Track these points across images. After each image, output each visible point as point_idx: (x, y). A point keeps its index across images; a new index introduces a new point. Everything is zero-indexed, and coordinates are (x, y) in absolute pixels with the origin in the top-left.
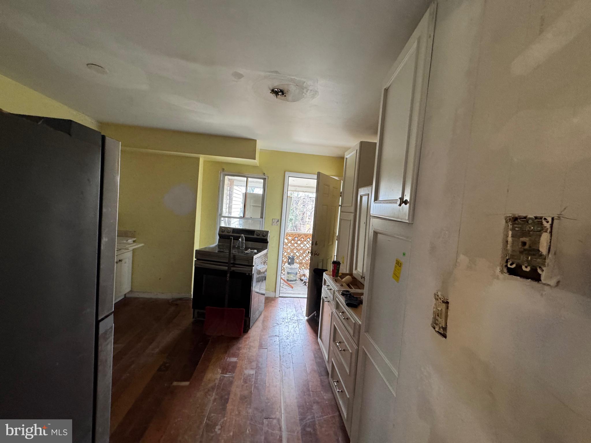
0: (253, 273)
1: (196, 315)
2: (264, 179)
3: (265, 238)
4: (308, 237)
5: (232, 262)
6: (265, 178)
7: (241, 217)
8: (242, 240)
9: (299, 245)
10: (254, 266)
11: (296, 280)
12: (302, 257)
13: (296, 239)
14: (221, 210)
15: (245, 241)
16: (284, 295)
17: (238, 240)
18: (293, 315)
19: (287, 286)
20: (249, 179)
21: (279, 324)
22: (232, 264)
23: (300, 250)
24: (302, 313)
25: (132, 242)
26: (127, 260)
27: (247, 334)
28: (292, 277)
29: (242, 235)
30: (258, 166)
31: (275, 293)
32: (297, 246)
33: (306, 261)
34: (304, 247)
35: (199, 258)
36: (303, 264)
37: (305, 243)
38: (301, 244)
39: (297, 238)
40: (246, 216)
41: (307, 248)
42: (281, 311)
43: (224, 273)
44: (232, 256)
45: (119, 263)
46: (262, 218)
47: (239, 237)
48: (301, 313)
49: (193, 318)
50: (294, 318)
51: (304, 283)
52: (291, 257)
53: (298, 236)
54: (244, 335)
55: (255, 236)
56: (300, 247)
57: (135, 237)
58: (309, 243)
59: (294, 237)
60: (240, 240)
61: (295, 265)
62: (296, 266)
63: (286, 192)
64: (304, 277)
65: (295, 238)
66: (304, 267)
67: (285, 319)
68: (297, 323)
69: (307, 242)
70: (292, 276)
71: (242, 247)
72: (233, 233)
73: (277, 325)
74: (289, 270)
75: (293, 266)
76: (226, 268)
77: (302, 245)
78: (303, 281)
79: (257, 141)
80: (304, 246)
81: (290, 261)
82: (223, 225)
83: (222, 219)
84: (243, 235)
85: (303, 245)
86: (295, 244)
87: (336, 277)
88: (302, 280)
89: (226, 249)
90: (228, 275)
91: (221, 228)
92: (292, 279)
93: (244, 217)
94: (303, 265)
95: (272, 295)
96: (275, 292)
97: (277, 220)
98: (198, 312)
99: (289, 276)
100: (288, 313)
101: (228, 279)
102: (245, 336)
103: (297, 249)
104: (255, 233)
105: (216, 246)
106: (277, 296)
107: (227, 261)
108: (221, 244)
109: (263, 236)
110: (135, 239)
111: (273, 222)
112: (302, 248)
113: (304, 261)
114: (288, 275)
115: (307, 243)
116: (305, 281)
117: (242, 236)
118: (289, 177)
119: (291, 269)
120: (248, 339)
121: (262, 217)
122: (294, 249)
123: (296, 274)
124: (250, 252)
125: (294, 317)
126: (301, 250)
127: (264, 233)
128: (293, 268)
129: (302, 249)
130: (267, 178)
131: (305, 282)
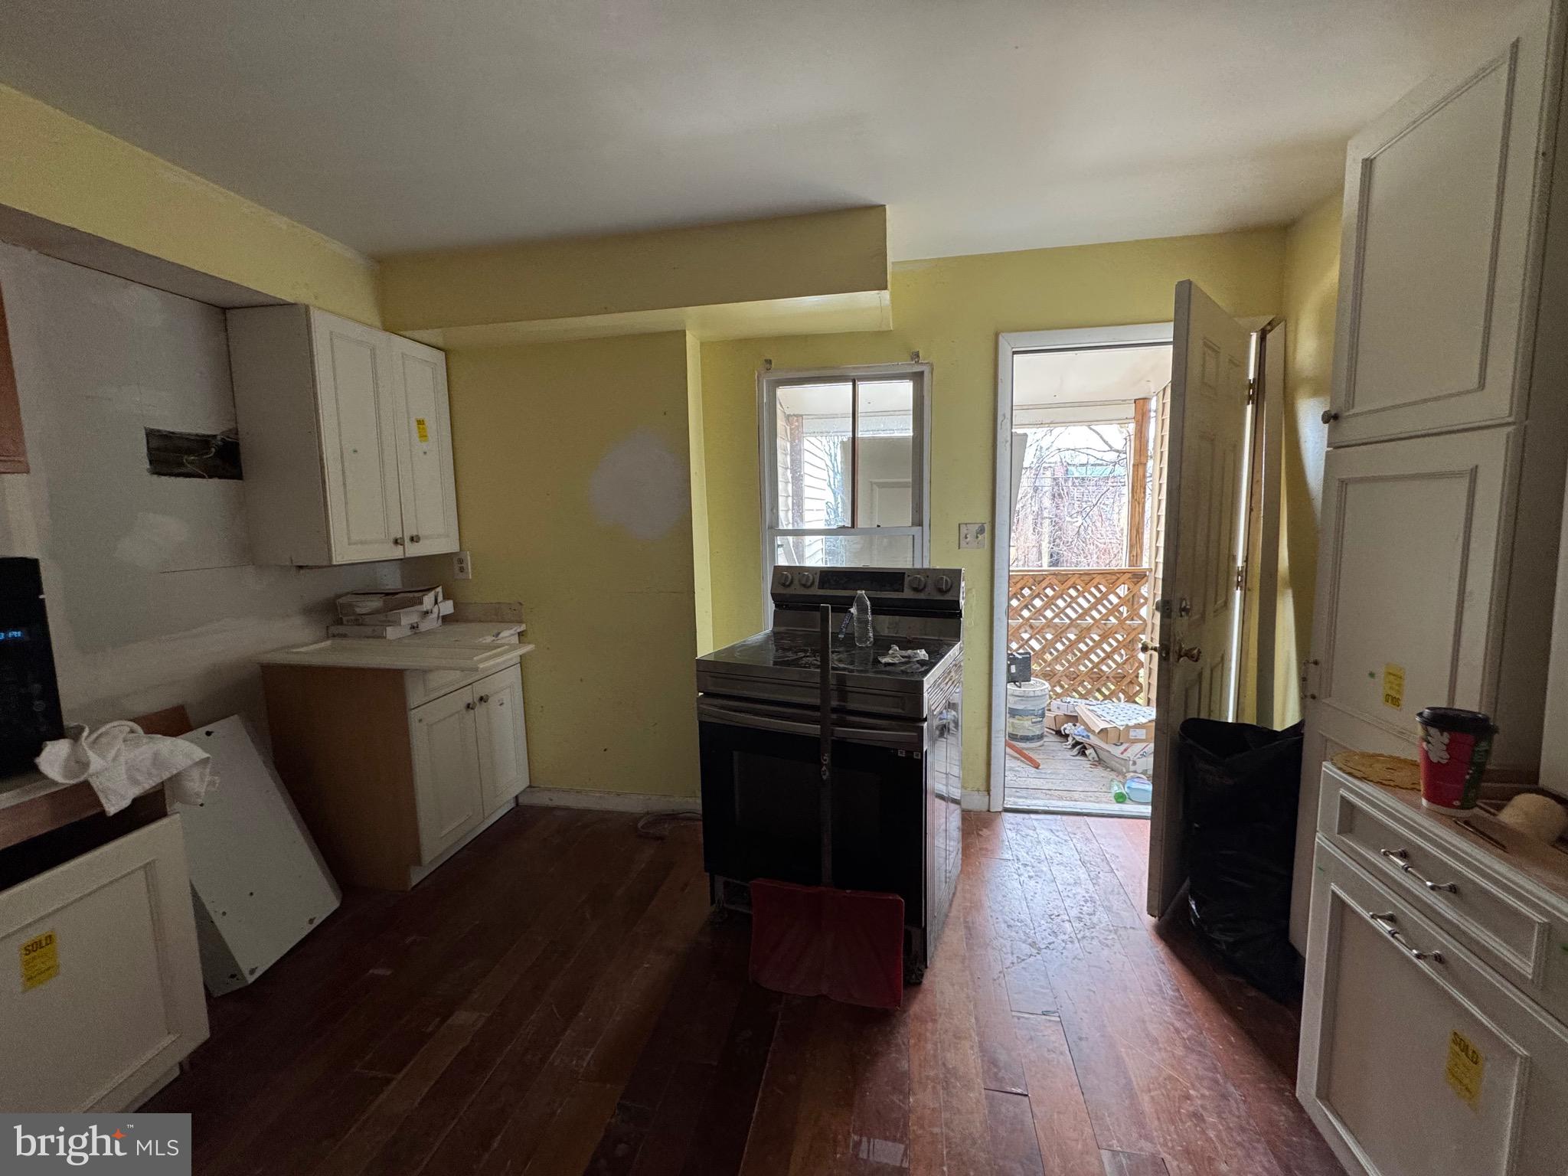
0: (924, 751)
1: (720, 893)
2: (917, 378)
3: (948, 597)
4: (1070, 583)
5: (834, 703)
6: (922, 373)
7: (844, 527)
8: (862, 610)
9: (1039, 612)
10: (925, 720)
11: (1041, 737)
12: (1051, 653)
13: (1026, 592)
14: (772, 510)
15: (872, 614)
16: (1022, 804)
17: (846, 611)
18: (1086, 901)
19: (1015, 758)
20: (863, 387)
21: (1039, 949)
22: (834, 710)
23: (1042, 629)
24: (1122, 890)
25: (515, 640)
26: (505, 696)
27: (920, 996)
28: (1027, 726)
29: (859, 592)
30: (892, 328)
31: (989, 794)
32: (1030, 618)
33: (1068, 668)
34: (1057, 620)
35: (712, 689)
36: (1055, 679)
37: (1061, 603)
38: (1046, 609)
39: (1031, 589)
40: (861, 523)
41: (1067, 621)
42: (1030, 877)
43: (808, 747)
44: (832, 681)
45: (480, 709)
46: (921, 524)
47: (850, 601)
48: (1119, 894)
49: (713, 902)
50: (1095, 919)
51: (1074, 746)
52: (1020, 657)
53: (1031, 580)
54: (910, 1000)
55: (908, 594)
56: (1044, 621)
57: (520, 622)
58: (1074, 605)
59: (1019, 586)
60: (853, 610)
61: (1032, 682)
62: (1038, 686)
63: (1004, 415)
64: (1071, 724)
65: (1022, 589)
66: (1062, 687)
67: (1058, 920)
68: (1118, 946)
69: (1069, 600)
70: (1027, 723)
71: (864, 637)
72: (822, 586)
73: (1034, 951)
74: (1015, 703)
75: (1027, 688)
76: (814, 729)
77: (1049, 614)
78: (1070, 739)
79: (887, 207)
80: (1057, 616)
81: (1013, 669)
82: (782, 561)
83: (779, 540)
84: (864, 592)
85: (1053, 611)
86: (1021, 610)
87: (1462, 807)
88: (1067, 736)
89: (805, 651)
90: (826, 758)
91: (778, 570)
92: (1030, 734)
93: (853, 525)
94: (1059, 682)
95: (977, 802)
96: (988, 791)
97: (977, 527)
98: (726, 885)
99: (1016, 721)
100: (1061, 888)
101: (827, 773)
102: (915, 1008)
103: (1031, 627)
104: (907, 580)
105: (768, 637)
106: (996, 807)
107: (817, 701)
108: (782, 629)
109: (941, 591)
110: (523, 627)
111: (962, 536)
112: (1049, 623)
113: (1058, 667)
114: (1011, 720)
115: (1069, 605)
116: (1078, 738)
117: (861, 598)
118: (1015, 353)
119: (1023, 697)
120: (930, 1025)
121: (918, 522)
122: (1020, 627)
123: (1043, 715)
124: (903, 660)
125: (1093, 914)
126: (1047, 630)
127: (945, 577)
128: (1032, 694)
129: (1049, 626)
130: (926, 369)
131: (1077, 743)
